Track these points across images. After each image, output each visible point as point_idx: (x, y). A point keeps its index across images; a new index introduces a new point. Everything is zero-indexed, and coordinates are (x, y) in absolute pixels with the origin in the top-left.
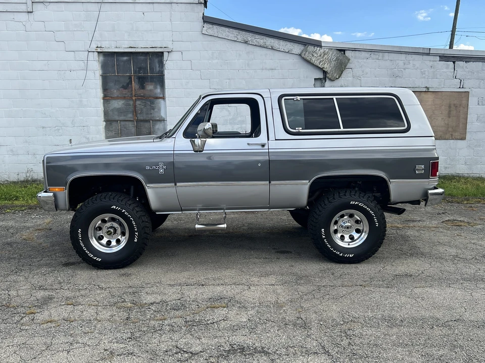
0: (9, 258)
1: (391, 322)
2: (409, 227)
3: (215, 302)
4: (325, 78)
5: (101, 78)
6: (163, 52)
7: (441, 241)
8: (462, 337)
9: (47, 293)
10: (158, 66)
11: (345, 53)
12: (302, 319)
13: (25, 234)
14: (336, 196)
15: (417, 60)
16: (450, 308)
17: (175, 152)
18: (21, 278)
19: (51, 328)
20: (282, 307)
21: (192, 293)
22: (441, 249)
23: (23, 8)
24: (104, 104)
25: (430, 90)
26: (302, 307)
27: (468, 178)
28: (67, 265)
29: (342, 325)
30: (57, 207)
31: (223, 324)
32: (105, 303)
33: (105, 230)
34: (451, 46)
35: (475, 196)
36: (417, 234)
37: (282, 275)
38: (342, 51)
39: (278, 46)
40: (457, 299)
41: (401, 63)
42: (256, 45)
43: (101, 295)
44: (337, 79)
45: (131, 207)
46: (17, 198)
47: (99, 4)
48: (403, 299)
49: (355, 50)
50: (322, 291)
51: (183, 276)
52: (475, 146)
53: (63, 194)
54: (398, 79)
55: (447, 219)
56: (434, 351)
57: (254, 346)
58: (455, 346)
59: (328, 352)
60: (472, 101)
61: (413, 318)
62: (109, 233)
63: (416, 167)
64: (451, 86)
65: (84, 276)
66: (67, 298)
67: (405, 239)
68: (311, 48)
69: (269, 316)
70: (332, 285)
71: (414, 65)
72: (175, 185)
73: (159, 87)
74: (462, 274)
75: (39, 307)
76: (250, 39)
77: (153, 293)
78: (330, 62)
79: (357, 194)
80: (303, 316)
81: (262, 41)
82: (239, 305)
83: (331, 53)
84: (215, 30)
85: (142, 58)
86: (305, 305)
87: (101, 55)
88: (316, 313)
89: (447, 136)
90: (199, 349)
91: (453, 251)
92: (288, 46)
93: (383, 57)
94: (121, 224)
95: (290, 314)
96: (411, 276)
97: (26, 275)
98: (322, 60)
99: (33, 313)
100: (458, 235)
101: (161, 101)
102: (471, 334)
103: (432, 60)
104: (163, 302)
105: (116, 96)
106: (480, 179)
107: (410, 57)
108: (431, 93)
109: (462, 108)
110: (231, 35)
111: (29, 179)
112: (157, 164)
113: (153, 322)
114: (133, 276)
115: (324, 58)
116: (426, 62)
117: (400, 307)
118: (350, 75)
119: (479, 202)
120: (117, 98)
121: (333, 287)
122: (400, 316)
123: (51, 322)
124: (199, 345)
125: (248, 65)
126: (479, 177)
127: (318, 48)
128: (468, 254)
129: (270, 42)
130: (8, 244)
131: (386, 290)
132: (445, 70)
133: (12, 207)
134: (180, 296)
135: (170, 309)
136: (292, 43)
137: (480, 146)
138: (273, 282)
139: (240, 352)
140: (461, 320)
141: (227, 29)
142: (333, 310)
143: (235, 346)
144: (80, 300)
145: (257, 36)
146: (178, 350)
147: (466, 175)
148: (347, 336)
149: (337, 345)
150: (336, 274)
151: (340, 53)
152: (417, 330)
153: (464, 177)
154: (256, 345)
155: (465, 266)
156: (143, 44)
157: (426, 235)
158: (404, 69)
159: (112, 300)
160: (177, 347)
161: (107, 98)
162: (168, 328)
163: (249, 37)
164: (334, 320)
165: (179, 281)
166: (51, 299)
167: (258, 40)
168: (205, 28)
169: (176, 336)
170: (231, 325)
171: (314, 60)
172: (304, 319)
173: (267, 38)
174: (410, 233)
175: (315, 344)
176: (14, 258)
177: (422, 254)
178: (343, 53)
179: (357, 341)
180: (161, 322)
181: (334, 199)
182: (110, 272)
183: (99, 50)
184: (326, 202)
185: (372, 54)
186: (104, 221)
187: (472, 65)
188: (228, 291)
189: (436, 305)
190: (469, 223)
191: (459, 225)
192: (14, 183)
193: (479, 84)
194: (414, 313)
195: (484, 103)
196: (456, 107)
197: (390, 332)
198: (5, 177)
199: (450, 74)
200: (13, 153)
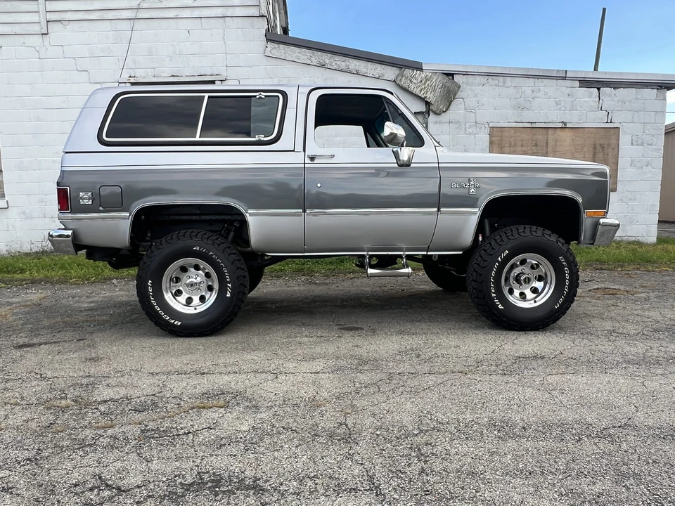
1: (505, 430)
3: (208, 400)
4: (428, 112)
6: (214, 82)
7: (589, 313)
8: (636, 457)
11: (453, 79)
12: (347, 425)
15: (550, 87)
16: (609, 407)
20: (319, 406)
21: (178, 386)
23: (36, 29)
25: (568, 126)
26: (353, 406)
27: (620, 242)
28: (22, 346)
29: (416, 435)
32: (33, 400)
34: (596, 69)
35: (631, 261)
37: (337, 358)
38: (450, 75)
39: (365, 70)
40: (620, 391)
41: (529, 91)
42: (336, 70)
44: (444, 112)
47: (132, 21)
48: (529, 392)
49: (466, 74)
50: (394, 381)
52: (630, 200)
54: (525, 113)
55: (596, 287)
56: (584, 485)
58: (624, 475)
59: (378, 487)
60: (624, 140)
61: (544, 424)
64: (595, 120)
68: (408, 72)
69: (291, 420)
70: (413, 372)
71: (546, 93)
74: (624, 355)
76: (327, 62)
78: (434, 89)
80: (350, 422)
81: (343, 64)
82: (246, 404)
83: (435, 78)
84: (282, 50)
86: (360, 403)
88: (374, 415)
90: (137, 481)
91: (607, 325)
92: (378, 69)
93: (504, 82)
96: (543, 358)
98: (423, 87)
100: (613, 305)
103: (570, 86)
106: (638, 243)
107: (540, 82)
108: (569, 130)
109: (610, 149)
110: (303, 57)
115: (427, 84)
116: (562, 89)
117: (523, 405)
118: (462, 106)
119: (638, 269)
121: (415, 374)
122: (522, 419)
124: (141, 473)
126: (635, 241)
127: (418, 72)
128: (631, 329)
129: (354, 64)
131: (501, 378)
132: (586, 99)
133: (11, 281)
134: (157, 390)
135: (130, 410)
136: (383, 66)
137: (635, 199)
138: (319, 369)
139: (209, 488)
140: (630, 426)
141: (297, 50)
142: (405, 411)
143: (206, 476)
145: (337, 58)
146: (98, 483)
147: (619, 238)
148: (420, 456)
149: (398, 473)
150: (423, 357)
151: (447, 78)
152: (551, 444)
154: (247, 473)
155: (629, 344)
156: (189, 70)
158: (533, 98)
159: (45, 396)
162: (106, 442)
163: (326, 58)
164: (403, 427)
165: (170, 368)
167: (338, 63)
168: (268, 49)
169: (110, 457)
170: (217, 436)
171: (412, 87)
172: (350, 426)
173: (351, 60)
175: (356, 472)
177: (561, 328)
178: (451, 77)
179: (438, 465)
180: (101, 432)
183: (132, 80)
185: (490, 80)
187: (622, 92)
188: (240, 382)
189: (586, 401)
190: (627, 291)
191: (614, 294)
192: (27, 254)
193: (633, 118)
194: (546, 414)
195: (640, 142)
196: (603, 148)
197: (503, 448)
198: (16, 248)
199: (593, 104)
200: (26, 216)
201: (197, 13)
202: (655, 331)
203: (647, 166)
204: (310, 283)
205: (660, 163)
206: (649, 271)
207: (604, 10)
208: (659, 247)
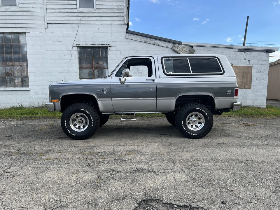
0: (32, 136)
1: (216, 160)
2: (224, 126)
3: (129, 153)
5: (78, 59)
6: (107, 47)
7: (240, 131)
8: (251, 167)
9: (49, 149)
10: (105, 53)
11: (193, 48)
13: (40, 127)
14: (189, 105)
15: (227, 51)
16: (245, 156)
17: (111, 83)
18: (37, 143)
19: (50, 161)
20: (162, 154)
21: (118, 149)
22: (240, 134)
23: (43, 26)
24: (79, 71)
25: (234, 65)
26: (172, 155)
27: (252, 107)
28: (59, 138)
29: (192, 161)
30: (55, 109)
31: (133, 161)
32: (76, 152)
33: (77, 121)
34: (244, 45)
35: (256, 114)
36: (228, 128)
37: (163, 142)
38: (192, 46)
39: (161, 44)
40: (249, 152)
41: (220, 52)
42: (151, 44)
43: (74, 149)
45: (90, 110)
46: (37, 114)
47: (78, 24)
48: (222, 152)
49: (197, 46)
50: (182, 149)
51: (114, 143)
52: (256, 92)
53: (58, 103)
55: (243, 123)
56: (238, 172)
57: (148, 169)
58: (248, 170)
59: (185, 172)
60: (254, 71)
61: (227, 159)
62: (79, 122)
63: (227, 91)
64: (244, 63)
65: (67, 143)
66: (58, 150)
67: (223, 130)
68: (177, 45)
69: (156, 158)
71: (226, 53)
72: (111, 99)
73: (105, 63)
74: (251, 143)
75: (45, 154)
77: (100, 149)
78: (186, 52)
79: (199, 105)
80: (172, 158)
81: (154, 42)
82: (141, 153)
83: (186, 47)
84: (132, 36)
85: (98, 49)
86: (174, 154)
87: (79, 48)
88: (179, 157)
89: (242, 87)
90: (121, 170)
91: (246, 135)
92: (166, 44)
93: (211, 49)
94: (85, 118)
95: (166, 157)
96: (226, 144)
97: (40, 142)
99: (41, 156)
100: (248, 129)
101: (106, 70)
102: (256, 166)
103: (234, 51)
104: (104, 152)
105: (85, 67)
106: (259, 108)
107: (224, 49)
108: (234, 67)
109: (249, 74)
110: (139, 39)
111: (44, 106)
112: (103, 89)
113: (99, 160)
114: (90, 143)
115: (183, 50)
116: (231, 52)
117: (220, 155)
119: (258, 117)
120: (86, 68)
121: (188, 147)
122: (221, 158)
123: (50, 159)
124: (121, 168)
125: (147, 53)
127: (180, 45)
128: (254, 136)
129: (158, 42)
130: (32, 131)
131: (213, 149)
132: (241, 56)
133: (35, 117)
134: (112, 150)
135: (108, 155)
136: (168, 43)
137: (258, 92)
138: (158, 145)
139: (141, 171)
140: (251, 160)
141: (137, 36)
142: (187, 156)
143: (139, 169)
144: (65, 151)
145: (151, 40)
146: (111, 170)
147: (252, 106)
148: (194, 166)
149: (189, 169)
150: (189, 143)
151: (190, 48)
152: (229, 164)
153: (250, 107)
154: (149, 168)
155: (252, 141)
156: (98, 43)
157: (233, 129)
159: (80, 151)
160: (110, 169)
161: (81, 68)
162: (106, 162)
163: (148, 40)
164: (188, 159)
165: (112, 144)
166: (51, 151)
168: (127, 36)
169: (110, 165)
170: (137, 161)
171: (178, 51)
173: (156, 41)
174: (225, 128)
175: (178, 169)
176: (34, 136)
177: (231, 136)
179: (199, 167)
180: (103, 160)
181: (188, 107)
182: (80, 141)
183: (78, 46)
184: (184, 108)
185: (206, 48)
186: (77, 117)
187: (253, 53)
188: (136, 148)
189: (238, 155)
190: (253, 125)
191: (249, 125)
192: (37, 108)
193: (257, 63)
194: (227, 157)
195: (260, 71)
196: (246, 73)
197: (216, 164)
198: (32, 105)
199: (243, 57)
200: (37, 93)
201: (102, 22)
202: (262, 137)
203: (262, 80)
204: (143, 120)
205: (267, 79)
206: (262, 118)
207: (248, 17)
208: (267, 109)
